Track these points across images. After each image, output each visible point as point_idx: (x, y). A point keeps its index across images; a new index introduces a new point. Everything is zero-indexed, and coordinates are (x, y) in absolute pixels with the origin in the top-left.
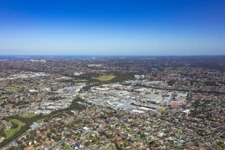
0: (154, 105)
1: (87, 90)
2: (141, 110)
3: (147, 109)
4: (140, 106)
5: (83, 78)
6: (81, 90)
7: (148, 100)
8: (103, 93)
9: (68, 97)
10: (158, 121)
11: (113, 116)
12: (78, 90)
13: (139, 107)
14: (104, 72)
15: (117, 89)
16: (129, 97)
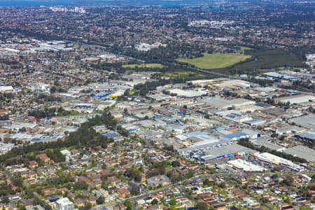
0: (306, 149)
1: (143, 95)
2: (259, 162)
3: (278, 160)
4: (262, 150)
5: (155, 60)
6: (127, 93)
7: (300, 132)
8: (182, 103)
9: (79, 110)
10: (287, 201)
11: (162, 173)
12: (119, 93)
13: (257, 154)
14: (223, 44)
15: (227, 94)
16: (247, 119)
